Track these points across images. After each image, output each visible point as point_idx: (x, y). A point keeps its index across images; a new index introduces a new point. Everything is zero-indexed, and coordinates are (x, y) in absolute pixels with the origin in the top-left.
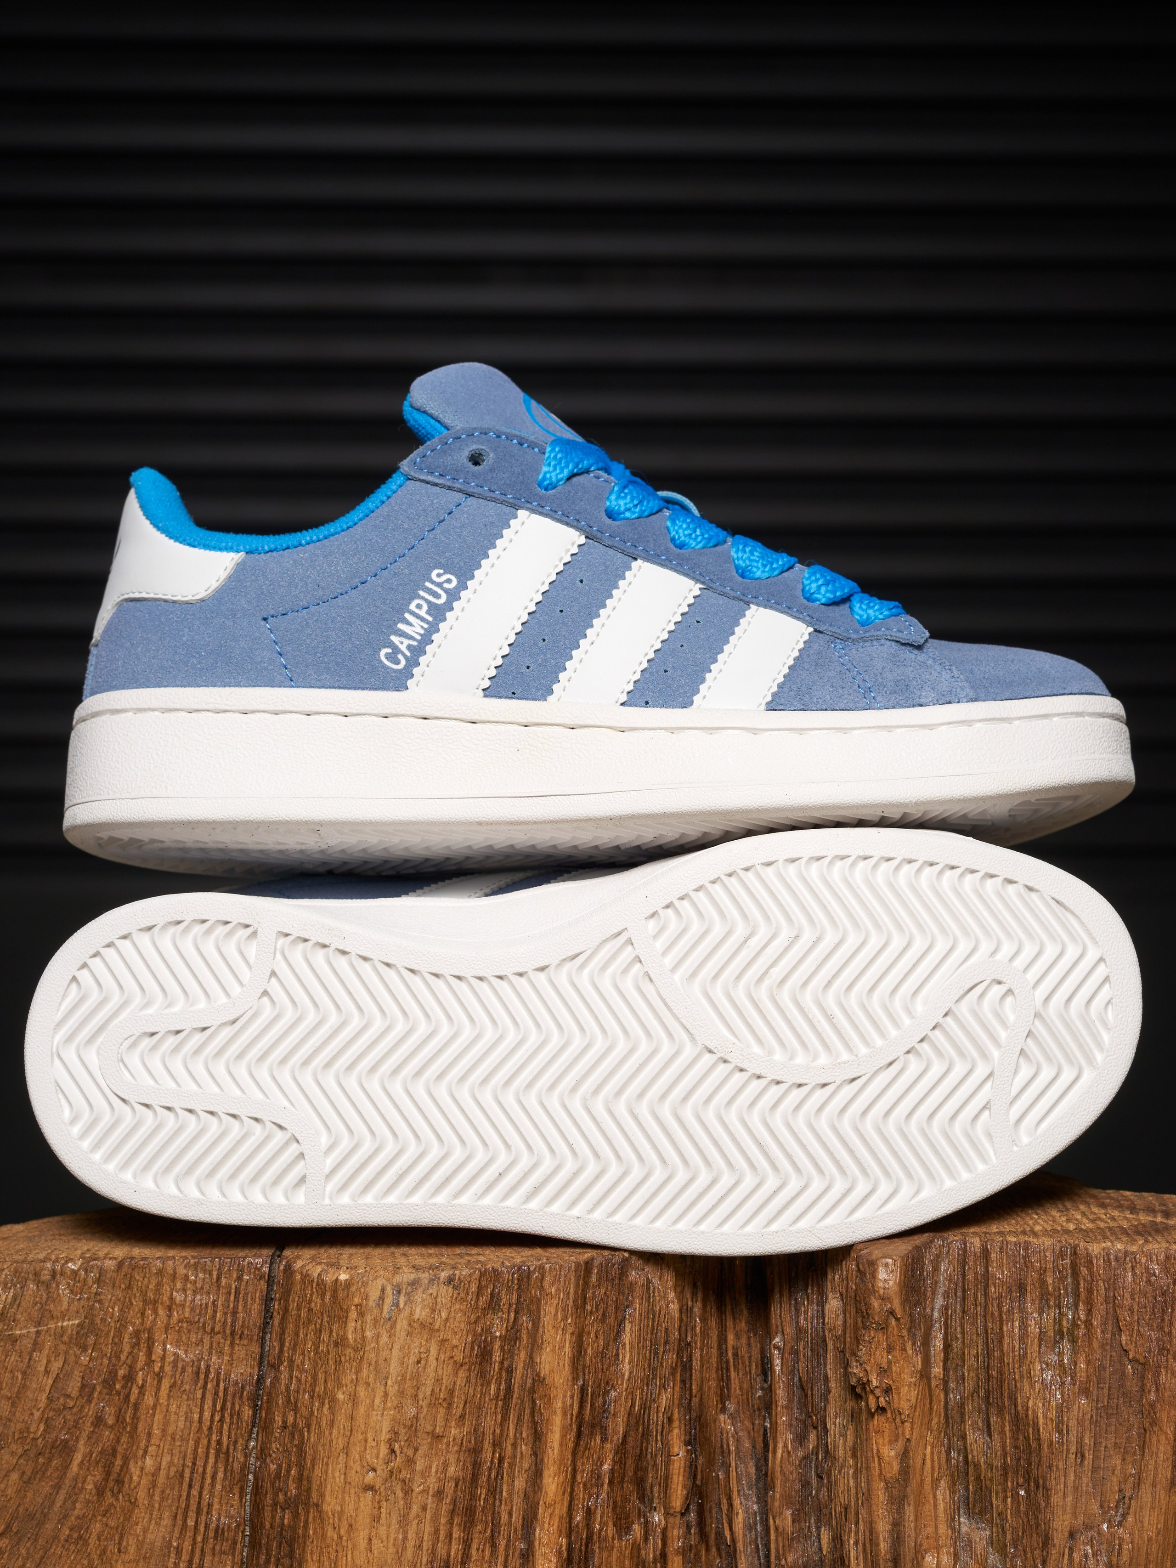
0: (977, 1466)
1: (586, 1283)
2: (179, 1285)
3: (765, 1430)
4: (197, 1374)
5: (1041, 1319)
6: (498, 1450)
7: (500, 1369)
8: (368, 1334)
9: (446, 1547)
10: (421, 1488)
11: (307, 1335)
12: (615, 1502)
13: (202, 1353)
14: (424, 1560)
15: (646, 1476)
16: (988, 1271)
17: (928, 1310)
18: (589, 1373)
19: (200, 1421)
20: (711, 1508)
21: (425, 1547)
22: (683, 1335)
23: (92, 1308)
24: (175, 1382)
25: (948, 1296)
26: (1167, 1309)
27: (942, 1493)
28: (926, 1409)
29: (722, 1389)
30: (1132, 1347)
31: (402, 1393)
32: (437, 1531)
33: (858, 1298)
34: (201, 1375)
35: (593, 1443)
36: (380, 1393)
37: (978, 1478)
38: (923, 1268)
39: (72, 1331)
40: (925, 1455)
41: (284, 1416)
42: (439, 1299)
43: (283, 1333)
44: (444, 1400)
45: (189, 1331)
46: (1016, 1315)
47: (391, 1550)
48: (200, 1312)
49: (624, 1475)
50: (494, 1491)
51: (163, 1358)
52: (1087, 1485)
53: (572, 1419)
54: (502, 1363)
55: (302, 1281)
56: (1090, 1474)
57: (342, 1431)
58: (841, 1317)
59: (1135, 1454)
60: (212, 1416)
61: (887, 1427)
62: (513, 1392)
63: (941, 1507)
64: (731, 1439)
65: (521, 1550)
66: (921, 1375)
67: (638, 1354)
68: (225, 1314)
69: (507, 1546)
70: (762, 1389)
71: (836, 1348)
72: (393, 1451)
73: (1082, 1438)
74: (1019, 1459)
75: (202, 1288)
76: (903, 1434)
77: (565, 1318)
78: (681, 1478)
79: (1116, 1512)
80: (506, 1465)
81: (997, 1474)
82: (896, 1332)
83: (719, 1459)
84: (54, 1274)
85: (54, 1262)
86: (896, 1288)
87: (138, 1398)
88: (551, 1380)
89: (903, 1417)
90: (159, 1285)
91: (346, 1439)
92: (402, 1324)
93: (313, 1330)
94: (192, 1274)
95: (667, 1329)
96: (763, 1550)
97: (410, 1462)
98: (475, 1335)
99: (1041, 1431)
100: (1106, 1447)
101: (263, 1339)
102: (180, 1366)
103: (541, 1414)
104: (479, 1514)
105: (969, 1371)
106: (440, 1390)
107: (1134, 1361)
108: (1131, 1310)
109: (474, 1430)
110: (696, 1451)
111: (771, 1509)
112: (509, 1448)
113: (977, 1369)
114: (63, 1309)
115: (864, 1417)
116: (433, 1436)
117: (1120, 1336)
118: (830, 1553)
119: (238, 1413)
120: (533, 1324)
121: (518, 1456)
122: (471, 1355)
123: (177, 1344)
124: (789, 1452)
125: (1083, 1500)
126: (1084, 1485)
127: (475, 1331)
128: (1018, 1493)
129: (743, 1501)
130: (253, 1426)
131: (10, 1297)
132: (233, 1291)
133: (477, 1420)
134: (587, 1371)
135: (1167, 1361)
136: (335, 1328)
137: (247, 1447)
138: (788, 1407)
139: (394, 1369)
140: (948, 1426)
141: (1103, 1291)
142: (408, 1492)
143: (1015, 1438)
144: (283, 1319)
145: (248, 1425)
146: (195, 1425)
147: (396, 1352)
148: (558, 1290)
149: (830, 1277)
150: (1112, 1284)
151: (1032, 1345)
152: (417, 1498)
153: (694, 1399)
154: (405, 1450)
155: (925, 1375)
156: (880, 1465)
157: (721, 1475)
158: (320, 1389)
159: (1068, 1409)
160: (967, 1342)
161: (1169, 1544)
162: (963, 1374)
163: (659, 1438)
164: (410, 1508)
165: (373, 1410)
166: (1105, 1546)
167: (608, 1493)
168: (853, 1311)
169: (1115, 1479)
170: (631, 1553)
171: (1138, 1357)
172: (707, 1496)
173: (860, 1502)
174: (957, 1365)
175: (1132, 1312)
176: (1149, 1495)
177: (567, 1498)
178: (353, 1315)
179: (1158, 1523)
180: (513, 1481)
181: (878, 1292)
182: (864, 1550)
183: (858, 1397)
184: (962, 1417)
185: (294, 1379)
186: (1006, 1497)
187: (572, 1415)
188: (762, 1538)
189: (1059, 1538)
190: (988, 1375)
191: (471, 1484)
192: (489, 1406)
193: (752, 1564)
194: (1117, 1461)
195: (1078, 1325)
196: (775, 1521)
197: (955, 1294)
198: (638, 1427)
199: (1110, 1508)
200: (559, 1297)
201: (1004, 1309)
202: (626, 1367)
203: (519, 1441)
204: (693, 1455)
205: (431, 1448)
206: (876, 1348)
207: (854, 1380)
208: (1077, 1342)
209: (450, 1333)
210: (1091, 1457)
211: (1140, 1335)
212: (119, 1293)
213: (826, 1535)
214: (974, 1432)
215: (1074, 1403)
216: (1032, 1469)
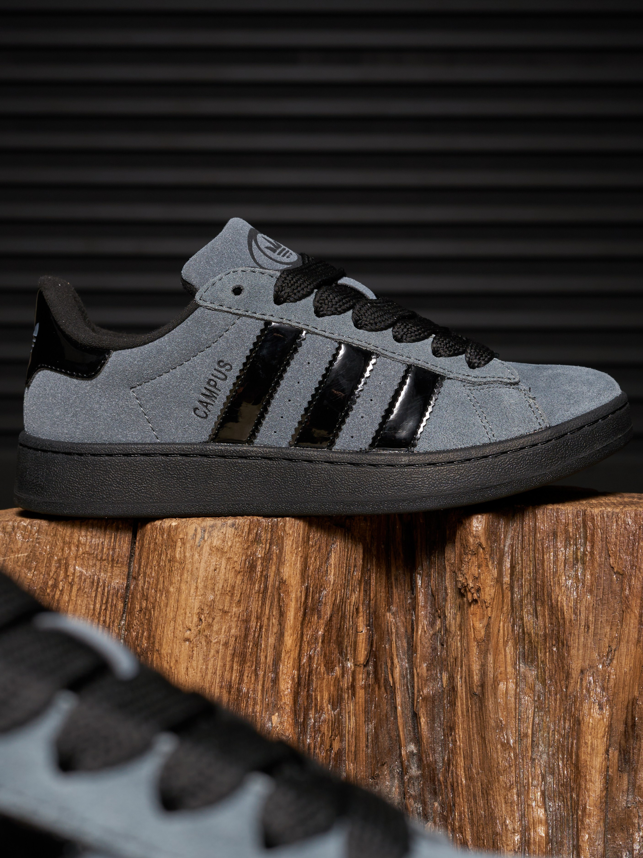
0: (529, 635)
1: (309, 530)
2: (83, 533)
3: (412, 621)
4: (93, 583)
5: (566, 551)
6: (259, 621)
7: (261, 576)
8: (188, 554)
9: (230, 674)
10: (216, 640)
11: (153, 557)
12: (325, 653)
13: (95, 572)
14: (217, 681)
15: (344, 641)
16: (536, 525)
17: (502, 546)
18: (311, 580)
19: (94, 609)
20: (381, 665)
21: (218, 674)
22: (366, 565)
23: (34, 546)
24: (80, 587)
25: (513, 539)
26: (636, 543)
27: (509, 649)
28: (500, 601)
29: (388, 598)
30: (616, 565)
31: (205, 587)
32: (225, 665)
33: (462, 538)
34: (95, 584)
35: (313, 619)
36: (193, 587)
38: (499, 525)
39: (23, 559)
40: (500, 627)
41: (141, 604)
42: (227, 535)
43: (141, 558)
44: (229, 591)
45: (88, 559)
46: (552, 550)
47: (199, 674)
48: (94, 548)
49: (330, 639)
50: (257, 644)
51: (74, 574)
52: (591, 644)
53: (301, 604)
54: (262, 572)
55: (152, 529)
56: (592, 637)
57: (172, 609)
58: (453, 552)
59: (618, 625)
60: (101, 607)
61: (479, 611)
62: (268, 589)
63: (509, 657)
64: (393, 626)
65: (272, 678)
66: (497, 581)
67: (339, 570)
68: (109, 549)
69: (264, 675)
70: (411, 598)
71: (451, 570)
72: (201, 620)
73: (588, 617)
74: (553, 630)
75: (96, 535)
76: (487, 614)
77: (297, 548)
78: (364, 645)
79: (607, 659)
80: (264, 630)
81: (541, 639)
82: (483, 556)
83: (386, 637)
84: (15, 528)
85: (13, 521)
86: (482, 531)
87: (59, 597)
88: (289, 582)
89: (487, 604)
90: (73, 533)
91: (175, 613)
92: (206, 549)
93: (157, 555)
94: (90, 528)
95: (355, 559)
96: (411, 689)
97: (210, 626)
98: (247, 556)
99: (565, 613)
100: (601, 622)
101: (130, 564)
102: (83, 578)
103: (284, 601)
104: (248, 657)
105: (525, 582)
106: (227, 586)
107: (617, 573)
108: (615, 544)
109: (246, 610)
110: (372, 631)
111: (415, 664)
112: (266, 620)
113: (530, 581)
114: (18, 547)
115: (466, 606)
116: (223, 612)
117: (610, 560)
118: (447, 686)
119: (115, 605)
120: (280, 551)
121: (271, 625)
122: (244, 567)
123: (82, 566)
124: (425, 632)
125: (589, 652)
126: (589, 643)
127: (247, 554)
128: (552, 650)
129: (400, 661)
130: (124, 613)
132: (113, 536)
133: (248, 604)
134: (309, 578)
135: (635, 572)
136: (169, 552)
137: (120, 625)
138: (425, 607)
139: (202, 573)
140: (513, 611)
141: (600, 535)
142: (208, 642)
143: (551, 619)
144: (141, 551)
145: (120, 612)
146: (91, 611)
147: (203, 564)
148: (293, 532)
149: (448, 532)
150: (605, 531)
151: (560, 566)
152: (213, 646)
153: (372, 601)
154: (207, 619)
155: (499, 580)
156: (474, 633)
157: (387, 646)
158: (160, 586)
159: (581, 601)
160: (524, 565)
161: (637, 676)
162: (522, 583)
163: (351, 620)
164: (210, 651)
165: (190, 596)
166: (600, 677)
167: (321, 648)
168: (459, 546)
169: (606, 640)
170: (334, 683)
171: (619, 571)
172: (379, 658)
173: (463, 655)
174: (519, 578)
175: (616, 546)
176: (625, 647)
177: (298, 649)
178: (179, 544)
179: (630, 664)
180: (268, 639)
181: (472, 533)
182: (466, 682)
183: (462, 595)
184: (521, 607)
185: (146, 582)
186: (546, 652)
187: (301, 602)
188: (410, 682)
189: (575, 674)
190: (536, 584)
191: (244, 639)
192: (254, 596)
193: (404, 696)
194: (608, 629)
195: (586, 554)
196: (417, 670)
197: (518, 538)
198: (339, 612)
199: (603, 656)
200: (294, 536)
201: (545, 546)
202: (332, 578)
203: (271, 617)
204: (371, 632)
205: (222, 618)
206: (472, 565)
207: (460, 585)
208: (585, 564)
209: (233, 554)
210: (593, 627)
211: (620, 558)
212: (50, 538)
213: (445, 676)
214: (528, 615)
215: (584, 598)
216: (560, 636)
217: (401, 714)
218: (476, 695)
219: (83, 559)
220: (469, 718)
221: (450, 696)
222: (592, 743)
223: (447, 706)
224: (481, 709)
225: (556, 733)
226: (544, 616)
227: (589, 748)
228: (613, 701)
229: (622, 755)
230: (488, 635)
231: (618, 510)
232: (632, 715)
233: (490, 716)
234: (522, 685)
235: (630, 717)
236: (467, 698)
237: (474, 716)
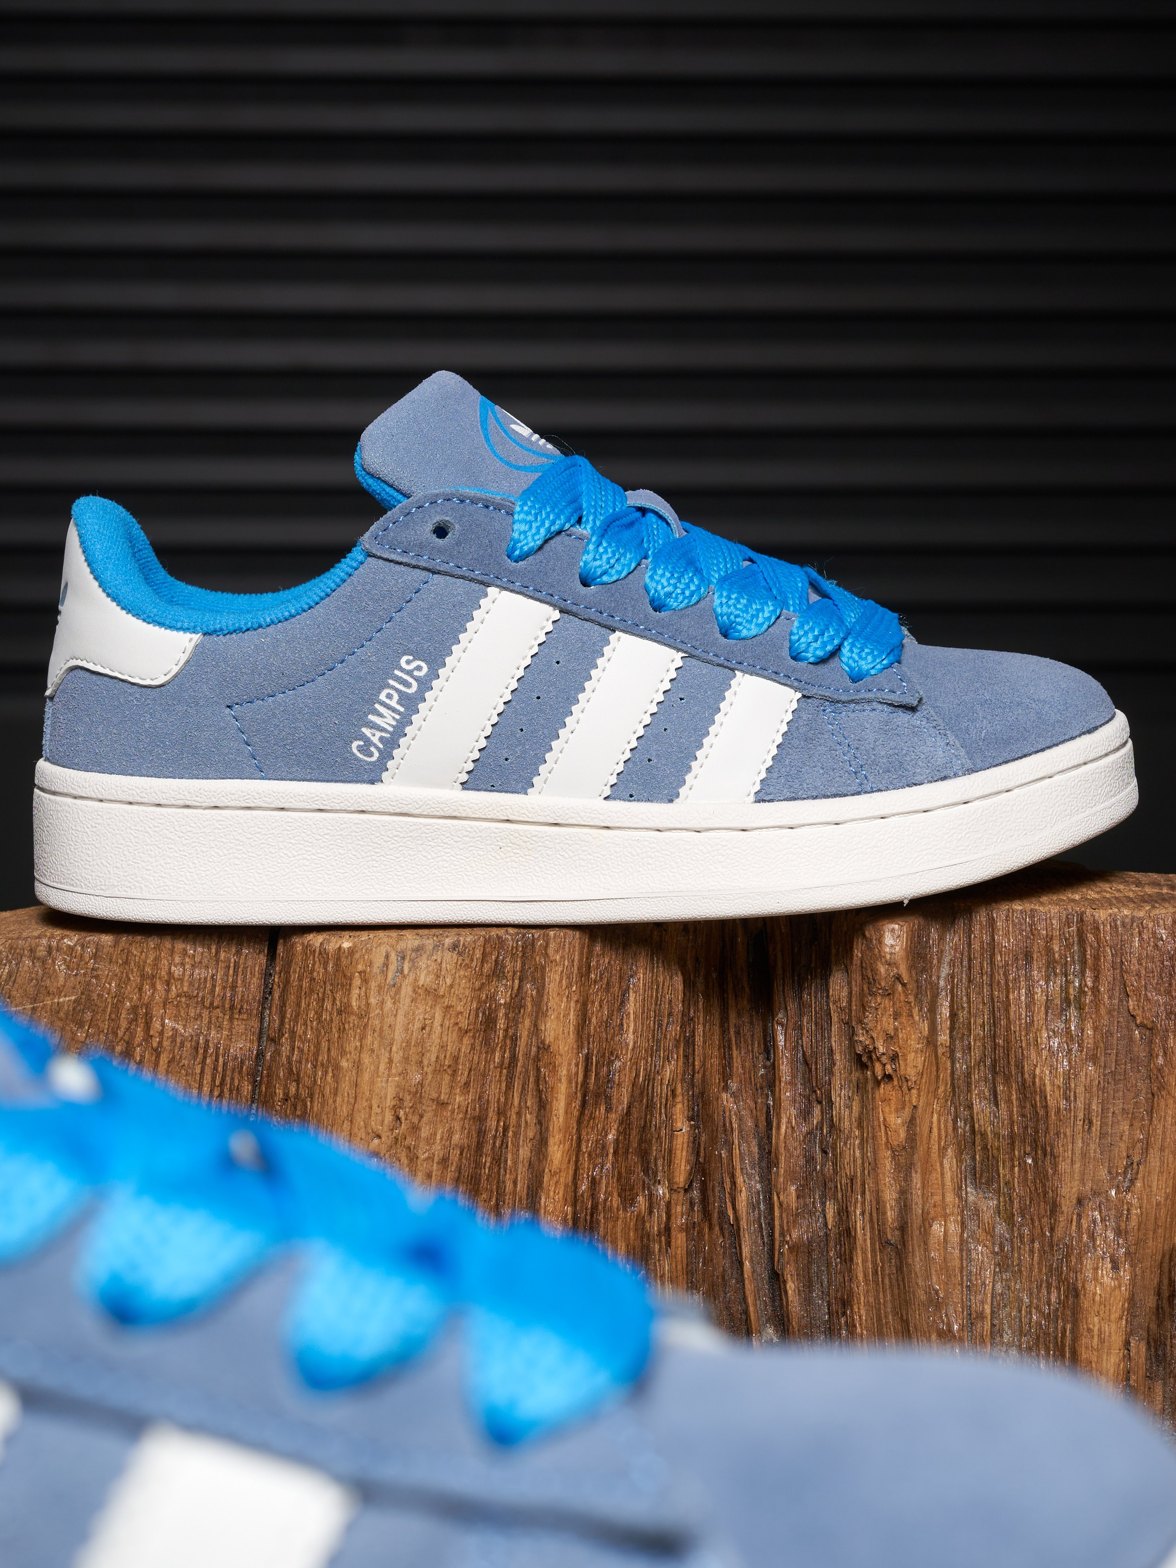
0: (983, 1135)
1: (590, 953)
2: (177, 959)
3: (768, 1108)
4: (196, 1049)
5: (1047, 987)
6: (503, 1119)
7: (505, 1037)
8: (373, 1001)
10: (427, 1155)
11: (309, 1005)
12: (619, 1173)
13: (200, 1028)
15: (651, 1149)
16: (994, 940)
17: (934, 978)
18: (593, 1042)
20: (713, 1186)
22: (686, 1010)
23: (89, 983)
24: (174, 1057)
25: (954, 965)
27: (949, 1162)
28: (933, 1077)
29: (724, 1068)
30: (1139, 1012)
31: (406, 1059)
33: (864, 965)
34: (200, 1050)
35: (597, 1113)
36: (384, 1059)
37: (985, 1148)
38: (929, 936)
39: (69, 1007)
40: (931, 1123)
41: (286, 1087)
42: (444, 965)
43: (283, 1005)
44: (449, 1066)
45: (188, 1006)
46: (1023, 983)
48: (199, 987)
49: (628, 1147)
50: (498, 1160)
51: (161, 1033)
52: (1095, 1152)
53: (576, 1087)
54: (506, 1030)
55: (304, 952)
56: (1097, 1141)
57: (346, 1098)
58: (845, 988)
59: (1143, 1119)
61: (894, 1095)
62: (518, 1060)
63: (948, 1176)
64: (734, 1117)
66: (928, 1041)
67: (643, 1024)
68: (224, 988)
70: (765, 1067)
71: (841, 1020)
72: (398, 1118)
73: (1090, 1104)
74: (1026, 1127)
75: (200, 962)
76: (910, 1101)
77: (569, 986)
78: (684, 1153)
79: (1124, 1178)
80: (510, 1134)
81: (1004, 1143)
82: (902, 998)
83: (722, 1137)
84: (50, 949)
85: (49, 938)
86: (902, 953)
88: (556, 1047)
89: (910, 1083)
90: (157, 959)
91: (351, 1107)
92: (406, 991)
93: (315, 1000)
94: (190, 949)
95: (670, 1001)
96: (766, 1229)
97: (415, 1129)
98: (479, 1001)
99: (1049, 1098)
100: (1113, 1113)
101: (262, 1013)
102: (178, 1040)
103: (546, 1082)
104: (484, 1183)
105: (975, 1040)
106: (445, 1056)
107: (1142, 1026)
108: (1138, 975)
109: (479, 1098)
110: (698, 1128)
111: (775, 1186)
112: (514, 1116)
113: (984, 1038)
114: (59, 986)
115: (870, 1086)
116: (438, 1103)
117: (1128, 1002)
118: (835, 1226)
119: (238, 1089)
120: (538, 992)
121: (523, 1126)
122: (475, 1022)
123: (176, 1018)
124: (793, 1128)
125: (1092, 1166)
126: (1092, 1151)
127: (479, 998)
128: (1025, 1162)
129: (746, 1180)
131: (5, 973)
132: (232, 965)
133: (482, 1088)
134: (591, 1039)
136: (338, 996)
138: (792, 1083)
139: (399, 1035)
140: (954, 1095)
141: (1110, 957)
142: (413, 1159)
143: (1022, 1107)
144: (284, 991)
145: (247, 1100)
147: (400, 1018)
148: (563, 957)
149: (834, 951)
150: (1120, 951)
151: (1038, 1013)
152: (422, 1165)
153: (697, 1075)
154: (410, 1116)
155: (931, 1041)
156: (886, 1133)
157: (724, 1153)
158: (323, 1057)
159: (1076, 1075)
160: (973, 1011)
162: (970, 1044)
163: (663, 1111)
165: (378, 1076)
166: (1113, 1212)
167: (613, 1163)
168: (859, 979)
169: (1123, 1145)
170: (636, 1225)
171: (1146, 1022)
172: (710, 1174)
173: (866, 1172)
174: (964, 1034)
175: (1140, 977)
176: (1158, 1159)
177: (572, 1166)
178: (357, 982)
179: (1166, 1189)
180: (518, 1150)
181: (885, 957)
182: (871, 1220)
183: (863, 1066)
184: (969, 1087)
185: (296, 1049)
186: (1013, 1166)
187: (577, 1083)
188: (765, 1217)
189: (1067, 1206)
190: (995, 1044)
191: (476, 1152)
192: (494, 1074)
193: (755, 1242)
194: (1125, 1126)
195: (1085, 992)
196: (779, 1198)
197: (961, 964)
198: (643, 1098)
199: (1118, 1174)
200: (564, 965)
201: (1011, 977)
202: (630, 1038)
203: (523, 1110)
204: (697, 1131)
205: (436, 1115)
206: (882, 1014)
207: (860, 1048)
208: (1083, 1009)
209: (454, 999)
210: (1099, 1123)
211: (1148, 1000)
212: (117, 969)
213: (831, 1210)
214: (980, 1101)
215: (1082, 1070)
216: (1039, 1137)
217: (750, 1274)
218: (891, 1244)
219: (177, 1006)
220: (878, 1284)
221: (841, 1245)
222: (1100, 1330)
223: (835, 1261)
224: (900, 1269)
225: (1034, 1311)
226: (1009, 1101)
227: (1096, 1339)
228: (1135, 1254)
229: (1153, 1350)
230: (912, 1138)
231: (1141, 914)
232: (1170, 1278)
233: (917, 1284)
234: (972, 1225)
235: (1166, 1282)
236: (873, 1250)
237: (887, 1281)
